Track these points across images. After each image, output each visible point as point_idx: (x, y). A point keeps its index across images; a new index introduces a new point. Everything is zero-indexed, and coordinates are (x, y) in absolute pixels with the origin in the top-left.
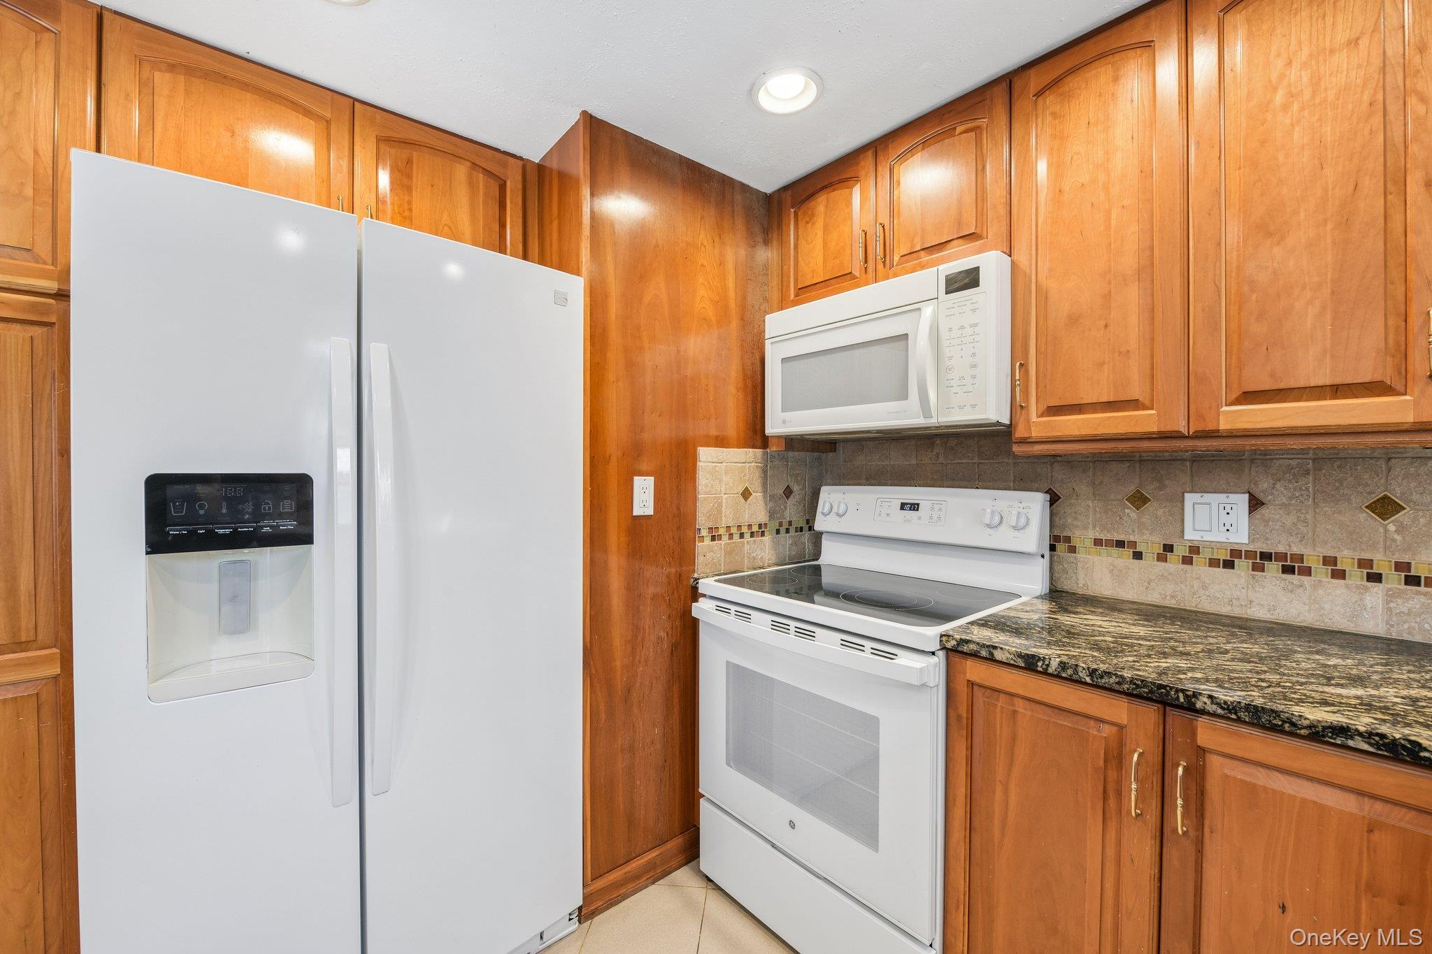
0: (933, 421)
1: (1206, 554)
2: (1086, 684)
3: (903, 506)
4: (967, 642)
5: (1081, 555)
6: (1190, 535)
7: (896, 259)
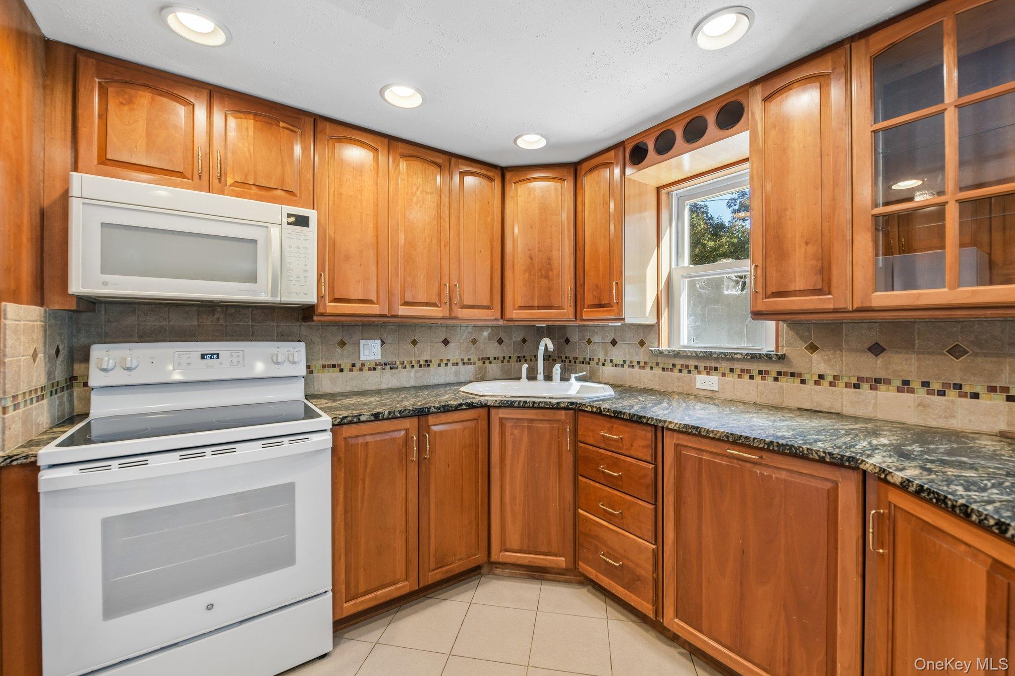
0: (278, 299)
1: (367, 366)
2: (398, 418)
3: (203, 356)
4: (346, 417)
5: (315, 374)
6: (363, 358)
7: (230, 181)
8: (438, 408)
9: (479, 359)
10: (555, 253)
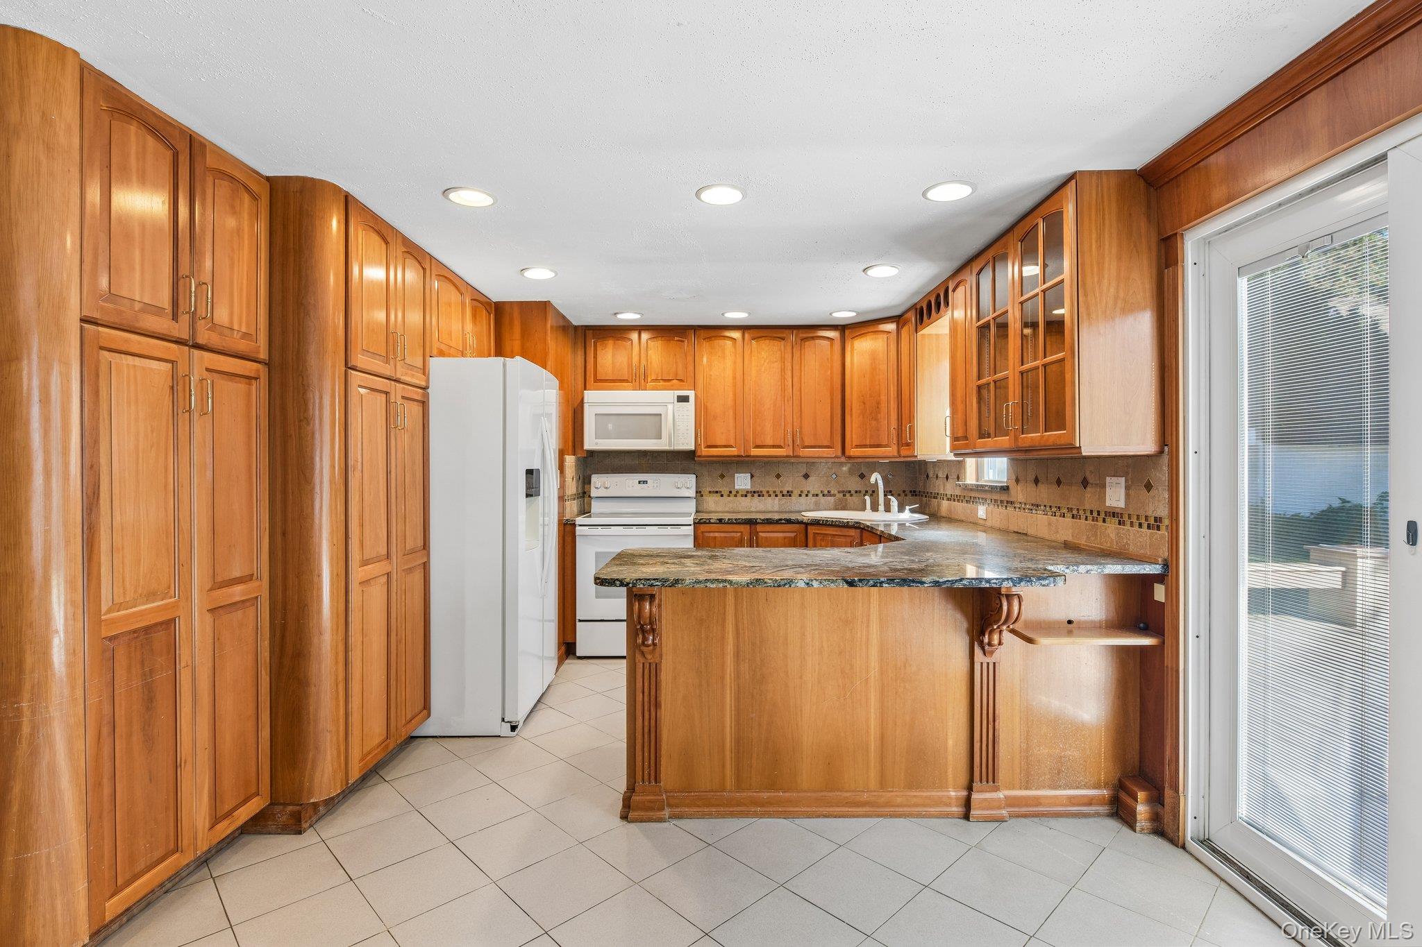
0: (672, 448)
1: (740, 493)
2: (734, 523)
3: (639, 482)
4: (702, 519)
5: (704, 497)
6: (737, 487)
7: (649, 380)
8: (763, 520)
9: (839, 492)
10: (883, 398)
